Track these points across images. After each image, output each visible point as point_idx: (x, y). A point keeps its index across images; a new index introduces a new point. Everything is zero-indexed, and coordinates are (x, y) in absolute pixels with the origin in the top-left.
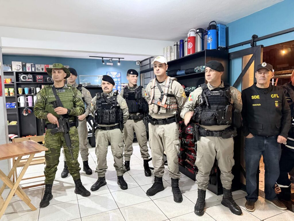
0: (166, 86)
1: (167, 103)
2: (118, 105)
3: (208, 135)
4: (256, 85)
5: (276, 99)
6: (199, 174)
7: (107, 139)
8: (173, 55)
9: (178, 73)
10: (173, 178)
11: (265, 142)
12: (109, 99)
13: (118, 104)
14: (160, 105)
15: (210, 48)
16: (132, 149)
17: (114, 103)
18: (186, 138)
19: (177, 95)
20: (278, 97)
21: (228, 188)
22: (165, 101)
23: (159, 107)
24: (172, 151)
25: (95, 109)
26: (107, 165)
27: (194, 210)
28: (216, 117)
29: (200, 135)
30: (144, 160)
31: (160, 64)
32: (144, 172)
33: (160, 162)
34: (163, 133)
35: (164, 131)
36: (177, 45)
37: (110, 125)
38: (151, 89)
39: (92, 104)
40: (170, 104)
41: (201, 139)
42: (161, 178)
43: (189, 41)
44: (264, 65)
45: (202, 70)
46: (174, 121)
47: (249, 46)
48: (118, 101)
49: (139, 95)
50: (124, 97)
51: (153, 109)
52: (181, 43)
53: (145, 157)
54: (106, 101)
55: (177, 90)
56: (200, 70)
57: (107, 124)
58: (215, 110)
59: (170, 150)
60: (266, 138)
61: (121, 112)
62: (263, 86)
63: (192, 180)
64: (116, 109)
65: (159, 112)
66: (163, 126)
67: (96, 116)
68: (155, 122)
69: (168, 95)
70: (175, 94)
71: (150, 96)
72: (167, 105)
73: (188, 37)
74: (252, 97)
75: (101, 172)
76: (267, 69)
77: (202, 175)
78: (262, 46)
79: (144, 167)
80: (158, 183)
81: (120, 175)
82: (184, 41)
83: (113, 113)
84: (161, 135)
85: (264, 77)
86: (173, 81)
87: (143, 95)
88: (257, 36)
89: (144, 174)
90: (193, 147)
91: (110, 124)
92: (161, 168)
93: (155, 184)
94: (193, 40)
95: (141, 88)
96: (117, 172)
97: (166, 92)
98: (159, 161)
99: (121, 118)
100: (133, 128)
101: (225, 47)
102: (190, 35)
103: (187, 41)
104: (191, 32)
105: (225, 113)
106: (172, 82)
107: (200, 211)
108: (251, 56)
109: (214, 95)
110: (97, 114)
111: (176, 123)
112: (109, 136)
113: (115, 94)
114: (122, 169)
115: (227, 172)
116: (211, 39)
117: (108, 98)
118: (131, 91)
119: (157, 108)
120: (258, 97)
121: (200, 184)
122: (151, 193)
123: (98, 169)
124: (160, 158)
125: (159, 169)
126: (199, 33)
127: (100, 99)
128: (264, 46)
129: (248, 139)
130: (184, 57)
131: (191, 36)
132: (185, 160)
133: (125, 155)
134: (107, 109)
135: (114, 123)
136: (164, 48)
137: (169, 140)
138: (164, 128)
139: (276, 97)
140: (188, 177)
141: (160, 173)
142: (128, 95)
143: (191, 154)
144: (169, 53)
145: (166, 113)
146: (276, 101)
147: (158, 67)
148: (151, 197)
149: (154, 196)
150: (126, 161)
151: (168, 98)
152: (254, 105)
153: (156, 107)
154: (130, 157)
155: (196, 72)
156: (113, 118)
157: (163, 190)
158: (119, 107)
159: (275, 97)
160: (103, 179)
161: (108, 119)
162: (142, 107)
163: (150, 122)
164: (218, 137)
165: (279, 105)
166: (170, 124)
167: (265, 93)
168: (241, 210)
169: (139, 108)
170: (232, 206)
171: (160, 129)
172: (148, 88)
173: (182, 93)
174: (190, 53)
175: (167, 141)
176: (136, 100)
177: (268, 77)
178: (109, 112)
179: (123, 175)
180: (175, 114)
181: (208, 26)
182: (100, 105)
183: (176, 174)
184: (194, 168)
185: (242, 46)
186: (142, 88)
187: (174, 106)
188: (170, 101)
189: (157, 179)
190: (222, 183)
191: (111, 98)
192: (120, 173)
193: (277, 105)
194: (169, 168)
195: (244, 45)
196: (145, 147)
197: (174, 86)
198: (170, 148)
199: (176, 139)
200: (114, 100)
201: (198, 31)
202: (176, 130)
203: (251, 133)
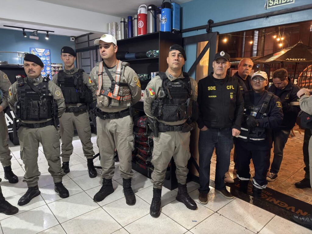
0: (118, 73)
1: (119, 94)
2: (50, 95)
3: (168, 131)
4: (213, 75)
5: (231, 90)
6: (154, 172)
7: (36, 140)
8: (120, 33)
9: (127, 56)
10: (126, 178)
11: (219, 134)
12: (37, 86)
13: (50, 93)
14: (111, 96)
15: (164, 30)
16: (72, 148)
17: (44, 92)
18: (137, 132)
19: (131, 84)
20: (233, 88)
21: (183, 183)
22: (118, 92)
23: (110, 99)
24: (126, 149)
25: (15, 99)
26: (39, 171)
27: (149, 211)
28: (179, 112)
29: (159, 131)
30: (88, 160)
31: (105, 44)
32: (88, 173)
33: (111, 162)
34: (115, 128)
35: (116, 126)
36: (124, 22)
37: (39, 121)
38: (98, 75)
39: (10, 93)
40: (123, 94)
41: (160, 136)
42: (111, 179)
43: (140, 19)
44: (222, 54)
45: (155, 55)
46: (128, 114)
47: (204, 31)
48: (50, 89)
49: (80, 81)
50: (59, 83)
51: (102, 102)
52: (130, 20)
53: (90, 156)
54: (33, 89)
55: (130, 77)
56: (153, 55)
57: (36, 120)
58: (177, 104)
59: (123, 147)
60: (220, 130)
61: (55, 104)
62: (220, 77)
63: (143, 175)
64: (48, 100)
65: (111, 105)
66: (115, 120)
67: (17, 109)
68: (105, 116)
69: (120, 84)
70: (129, 82)
71: (96, 85)
72: (119, 97)
73: (138, 13)
74: (209, 88)
75: (32, 181)
76: (225, 59)
77: (159, 173)
78: (218, 33)
79: (87, 167)
80: (107, 186)
81: (58, 181)
82: (133, 18)
83: (43, 105)
84: (113, 131)
85: (222, 67)
86: (125, 66)
87: (84, 80)
88: (213, 22)
89: (88, 175)
90: (145, 141)
91: (40, 119)
92: (111, 168)
93: (104, 187)
94: (145, 18)
95: (81, 71)
96: (54, 179)
97: (117, 80)
98: (109, 161)
99: (55, 111)
100: (73, 123)
101: (179, 30)
102: (140, 11)
103: (137, 19)
104: (142, 8)
105: (187, 107)
106: (125, 68)
107: (157, 212)
108: (206, 42)
109: (175, 87)
110: (20, 107)
111: (131, 116)
112: (39, 135)
113: (46, 80)
114: (60, 174)
115: (184, 167)
116: (166, 19)
117: (35, 84)
118: (69, 76)
119: (108, 100)
120: (214, 88)
121: (156, 183)
122: (99, 198)
123: (26, 178)
124: (110, 158)
125: (109, 170)
126: (151, 11)
127: (23, 87)
128: (220, 34)
129: (203, 131)
130: (133, 38)
131: (142, 13)
132: (137, 156)
133: (62, 155)
134: (34, 100)
135: (46, 119)
136: (108, 24)
137: (122, 137)
138: (116, 123)
139: (232, 88)
140: (138, 173)
141: (109, 174)
142: (64, 80)
143: (143, 149)
144: (114, 30)
145: (119, 106)
146: (231, 93)
147: (103, 48)
148: (100, 203)
149: (103, 201)
150: (64, 163)
151: (120, 88)
152: (210, 97)
153: (106, 100)
154: (69, 157)
155: (148, 57)
156: (44, 111)
157: (113, 192)
158: (52, 97)
159: (230, 89)
160: (36, 189)
161: (37, 114)
162: (84, 95)
163: (99, 116)
164: (177, 131)
165: (234, 97)
166: (124, 118)
167: (221, 84)
168: (196, 204)
169: (79, 97)
170: (187, 201)
171: (112, 124)
172: (94, 73)
173: (137, 82)
174: (141, 34)
175: (119, 137)
176: (75, 86)
177: (225, 67)
178: (39, 104)
179: (62, 181)
180: (129, 106)
181: (162, 4)
182: (24, 94)
183: (129, 173)
184: (146, 163)
185: (196, 31)
186: (83, 72)
187: (127, 97)
188: (123, 91)
189: (106, 181)
190: (178, 179)
191: (40, 85)
192: (57, 179)
193: (231, 97)
194: (122, 167)
195: (198, 30)
196: (89, 144)
197: (127, 73)
198: (123, 145)
199: (130, 135)
200: (44, 88)
201: (150, 7)
202: (130, 124)
203: (206, 125)
